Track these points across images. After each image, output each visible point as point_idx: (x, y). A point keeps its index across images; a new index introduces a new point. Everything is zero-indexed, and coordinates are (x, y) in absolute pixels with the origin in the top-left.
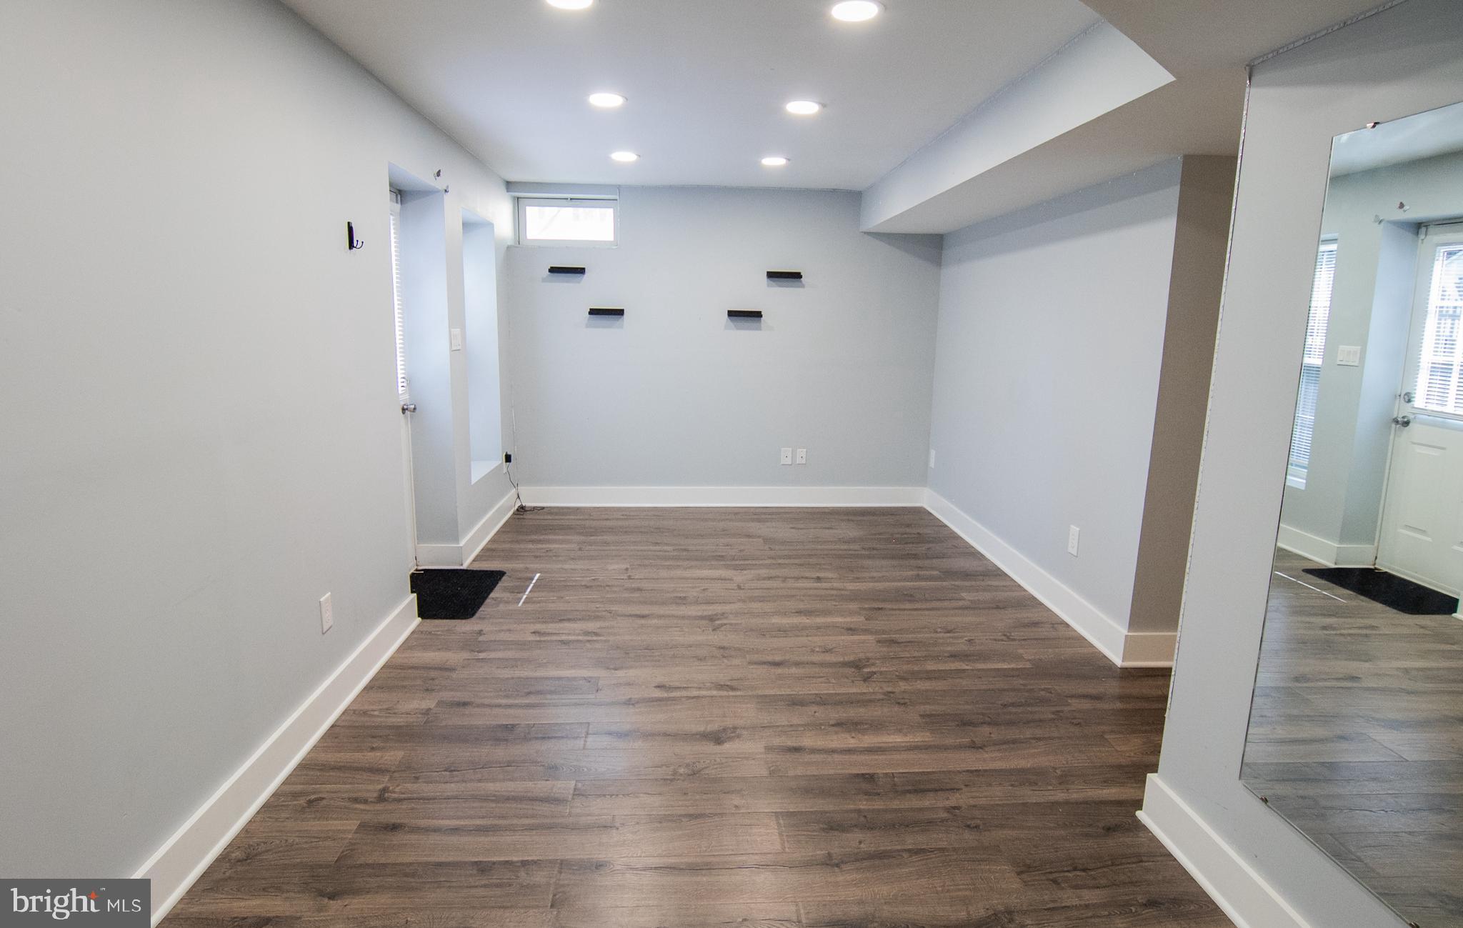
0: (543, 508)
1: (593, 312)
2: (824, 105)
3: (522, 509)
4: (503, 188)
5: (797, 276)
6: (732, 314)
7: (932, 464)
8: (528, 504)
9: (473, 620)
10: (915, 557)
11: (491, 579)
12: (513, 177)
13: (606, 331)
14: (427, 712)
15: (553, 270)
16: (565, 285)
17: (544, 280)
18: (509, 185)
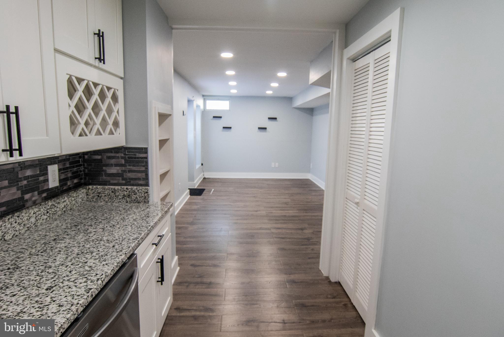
0: (210, 178)
1: (224, 128)
2: (279, 84)
3: (204, 178)
4: (202, 96)
5: (276, 119)
6: (259, 128)
7: (311, 167)
8: (206, 177)
9: (202, 196)
10: (303, 187)
11: (203, 190)
12: (204, 94)
13: (227, 133)
14: (198, 208)
15: (214, 117)
16: (217, 121)
17: (211, 119)
18: (203, 96)
